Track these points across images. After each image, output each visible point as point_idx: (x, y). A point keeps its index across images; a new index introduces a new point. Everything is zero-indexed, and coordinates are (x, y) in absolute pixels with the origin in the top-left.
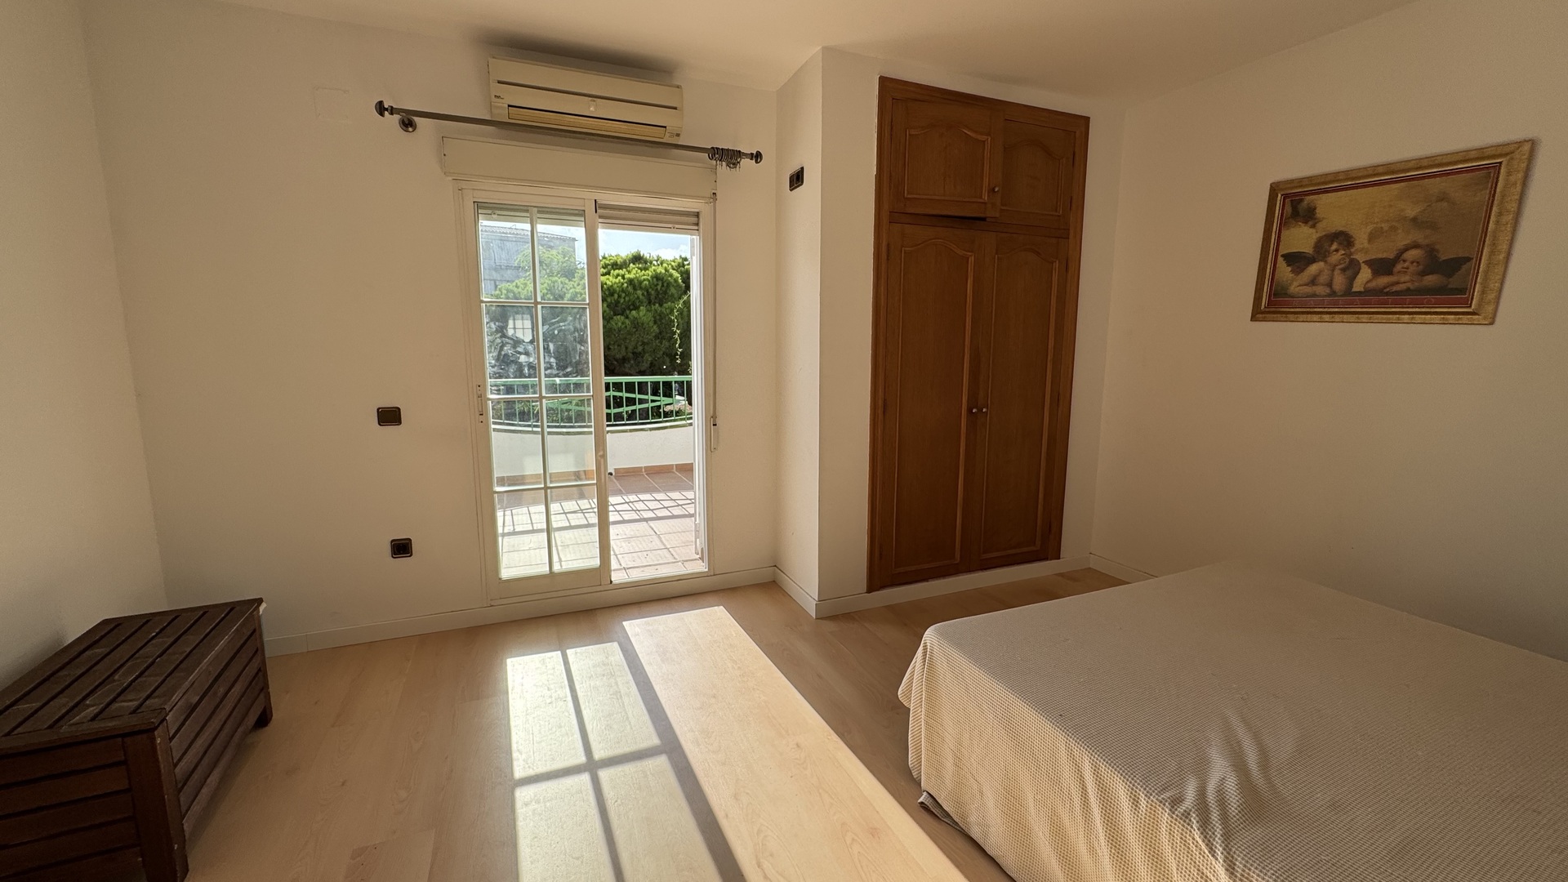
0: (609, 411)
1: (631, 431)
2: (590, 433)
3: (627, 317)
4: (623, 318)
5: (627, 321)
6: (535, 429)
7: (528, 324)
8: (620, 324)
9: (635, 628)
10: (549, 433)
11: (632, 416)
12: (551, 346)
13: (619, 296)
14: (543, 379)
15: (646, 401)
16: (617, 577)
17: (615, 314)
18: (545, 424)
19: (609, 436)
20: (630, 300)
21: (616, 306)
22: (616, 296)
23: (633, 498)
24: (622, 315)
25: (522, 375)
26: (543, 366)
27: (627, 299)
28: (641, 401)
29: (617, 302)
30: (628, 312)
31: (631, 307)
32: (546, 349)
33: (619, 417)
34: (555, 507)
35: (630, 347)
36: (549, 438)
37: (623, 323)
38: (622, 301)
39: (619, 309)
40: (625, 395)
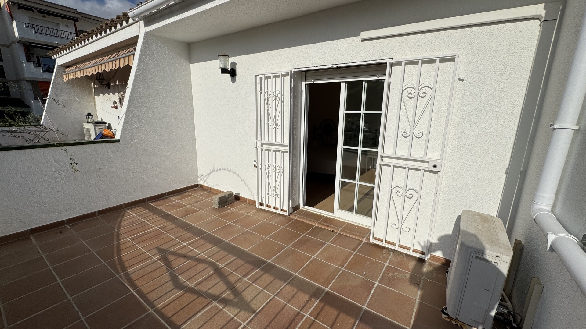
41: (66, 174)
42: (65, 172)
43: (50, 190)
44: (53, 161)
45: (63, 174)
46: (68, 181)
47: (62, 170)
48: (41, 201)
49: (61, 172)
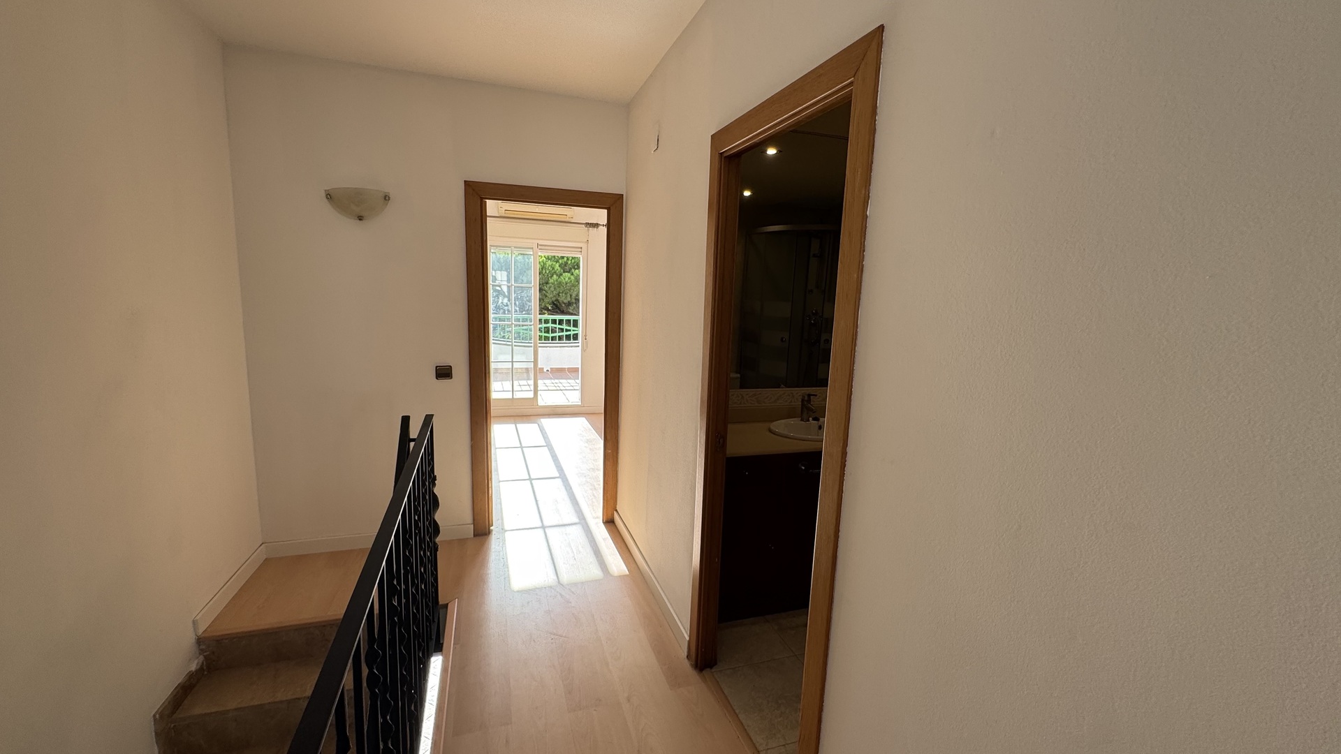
0: (541, 334)
1: (560, 347)
2: (531, 347)
3: (572, 274)
4: (569, 274)
5: (572, 277)
6: (508, 343)
7: (505, 273)
8: (567, 279)
9: (546, 422)
10: (515, 346)
11: (560, 338)
12: (517, 303)
13: (568, 259)
14: (514, 316)
15: (570, 330)
16: (541, 403)
17: (564, 272)
18: (514, 341)
19: (540, 349)
20: (575, 262)
21: (565, 265)
22: (565, 259)
23: (557, 381)
24: (569, 272)
25: (505, 314)
26: (513, 311)
27: (573, 261)
28: (567, 330)
29: (566, 264)
30: (573, 270)
31: (576, 267)
32: (515, 304)
33: (547, 338)
34: (516, 383)
35: (574, 295)
36: (515, 348)
37: (569, 279)
38: (569, 262)
39: (567, 268)
40: (558, 326)
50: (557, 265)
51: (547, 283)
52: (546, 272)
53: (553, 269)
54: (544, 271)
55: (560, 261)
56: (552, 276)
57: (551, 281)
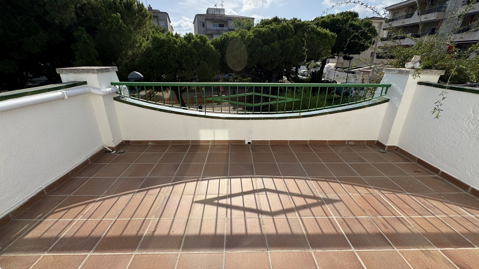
3: (269, 46)
4: (267, 46)
5: (269, 48)
17: (264, 45)
27: (270, 37)
29: (266, 39)
30: (270, 43)
31: (271, 41)
37: (267, 48)
39: (266, 42)
41: (474, 128)
42: (474, 127)
43: (450, 137)
44: (471, 110)
45: (471, 127)
46: (470, 137)
47: (473, 123)
48: (439, 142)
49: (470, 124)
50: (261, 40)
51: (254, 52)
52: (254, 45)
53: (258, 43)
54: (253, 45)
55: (262, 38)
56: (258, 47)
57: (257, 50)
